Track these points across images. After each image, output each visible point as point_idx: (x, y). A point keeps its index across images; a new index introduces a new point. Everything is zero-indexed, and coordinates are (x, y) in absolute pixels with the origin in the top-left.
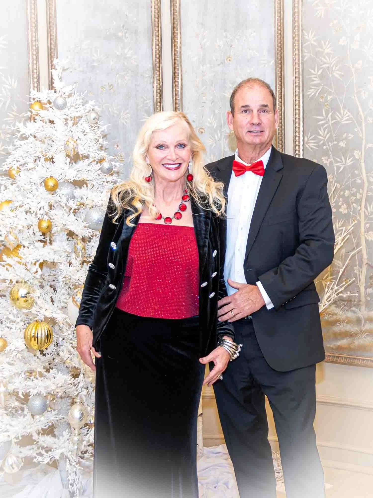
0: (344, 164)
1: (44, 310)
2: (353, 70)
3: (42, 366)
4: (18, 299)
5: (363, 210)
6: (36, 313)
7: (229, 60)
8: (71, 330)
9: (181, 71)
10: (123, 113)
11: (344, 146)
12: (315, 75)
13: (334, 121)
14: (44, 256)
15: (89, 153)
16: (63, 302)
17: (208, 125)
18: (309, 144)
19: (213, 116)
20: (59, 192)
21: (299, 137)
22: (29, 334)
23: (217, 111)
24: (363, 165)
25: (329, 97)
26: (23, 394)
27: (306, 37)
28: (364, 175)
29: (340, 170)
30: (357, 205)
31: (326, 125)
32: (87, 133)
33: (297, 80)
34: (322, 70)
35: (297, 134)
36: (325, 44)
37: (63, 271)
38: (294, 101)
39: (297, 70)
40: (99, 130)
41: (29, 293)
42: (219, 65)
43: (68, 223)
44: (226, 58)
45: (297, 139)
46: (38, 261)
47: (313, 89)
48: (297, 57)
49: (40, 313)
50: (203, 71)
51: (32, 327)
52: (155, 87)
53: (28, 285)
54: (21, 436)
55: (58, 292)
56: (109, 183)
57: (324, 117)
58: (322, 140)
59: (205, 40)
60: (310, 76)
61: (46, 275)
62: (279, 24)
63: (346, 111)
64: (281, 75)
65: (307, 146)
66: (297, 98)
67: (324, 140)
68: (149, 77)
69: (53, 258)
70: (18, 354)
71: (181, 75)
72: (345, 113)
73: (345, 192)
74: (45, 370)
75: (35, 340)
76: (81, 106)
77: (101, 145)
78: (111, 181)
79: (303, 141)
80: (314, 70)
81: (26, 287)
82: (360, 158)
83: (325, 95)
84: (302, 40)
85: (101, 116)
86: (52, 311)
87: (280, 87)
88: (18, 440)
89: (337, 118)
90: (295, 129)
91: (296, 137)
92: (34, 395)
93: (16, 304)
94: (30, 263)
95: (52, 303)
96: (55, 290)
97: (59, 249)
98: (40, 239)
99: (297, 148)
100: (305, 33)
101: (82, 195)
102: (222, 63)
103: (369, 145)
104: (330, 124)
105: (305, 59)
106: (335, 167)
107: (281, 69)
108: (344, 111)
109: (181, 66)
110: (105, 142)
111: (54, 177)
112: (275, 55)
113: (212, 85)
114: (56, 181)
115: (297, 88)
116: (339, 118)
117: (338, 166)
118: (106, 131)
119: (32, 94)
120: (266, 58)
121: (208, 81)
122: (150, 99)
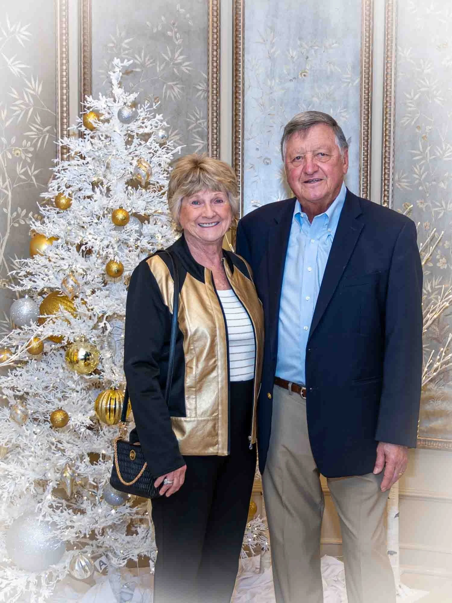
0: (444, 209)
4: (77, 362)
7: (305, 75)
9: (243, 84)
11: (445, 188)
12: (412, 99)
13: (434, 157)
17: (276, 154)
18: (400, 184)
20: (128, 228)
21: (389, 174)
25: (428, 128)
27: (400, 53)
29: (439, 217)
31: (423, 162)
33: (388, 104)
34: (419, 94)
35: (386, 171)
36: (424, 63)
38: (384, 130)
42: (291, 80)
44: (300, 72)
46: (105, 313)
47: (408, 117)
48: (389, 76)
50: (270, 87)
52: (210, 103)
53: (90, 344)
57: (421, 151)
58: (417, 179)
59: (274, 48)
60: (405, 101)
62: (367, 34)
63: (449, 145)
65: (399, 187)
66: (387, 127)
67: (420, 180)
68: (204, 90)
71: (243, 91)
72: (447, 147)
73: (445, 243)
79: (393, 179)
80: (410, 94)
81: (87, 346)
83: (423, 125)
84: (396, 57)
87: (366, 112)
89: (438, 153)
90: (383, 164)
91: (386, 174)
99: (386, 187)
100: (399, 48)
102: (294, 78)
104: (428, 160)
105: (399, 79)
106: (433, 213)
107: (368, 90)
108: (446, 146)
109: (243, 79)
110: (171, 169)
111: (123, 208)
112: (361, 73)
113: (281, 106)
114: (127, 213)
115: (388, 116)
116: (440, 154)
117: (437, 211)
118: (180, 153)
119: (87, 101)
120: (349, 76)
121: (276, 100)
122: (204, 118)
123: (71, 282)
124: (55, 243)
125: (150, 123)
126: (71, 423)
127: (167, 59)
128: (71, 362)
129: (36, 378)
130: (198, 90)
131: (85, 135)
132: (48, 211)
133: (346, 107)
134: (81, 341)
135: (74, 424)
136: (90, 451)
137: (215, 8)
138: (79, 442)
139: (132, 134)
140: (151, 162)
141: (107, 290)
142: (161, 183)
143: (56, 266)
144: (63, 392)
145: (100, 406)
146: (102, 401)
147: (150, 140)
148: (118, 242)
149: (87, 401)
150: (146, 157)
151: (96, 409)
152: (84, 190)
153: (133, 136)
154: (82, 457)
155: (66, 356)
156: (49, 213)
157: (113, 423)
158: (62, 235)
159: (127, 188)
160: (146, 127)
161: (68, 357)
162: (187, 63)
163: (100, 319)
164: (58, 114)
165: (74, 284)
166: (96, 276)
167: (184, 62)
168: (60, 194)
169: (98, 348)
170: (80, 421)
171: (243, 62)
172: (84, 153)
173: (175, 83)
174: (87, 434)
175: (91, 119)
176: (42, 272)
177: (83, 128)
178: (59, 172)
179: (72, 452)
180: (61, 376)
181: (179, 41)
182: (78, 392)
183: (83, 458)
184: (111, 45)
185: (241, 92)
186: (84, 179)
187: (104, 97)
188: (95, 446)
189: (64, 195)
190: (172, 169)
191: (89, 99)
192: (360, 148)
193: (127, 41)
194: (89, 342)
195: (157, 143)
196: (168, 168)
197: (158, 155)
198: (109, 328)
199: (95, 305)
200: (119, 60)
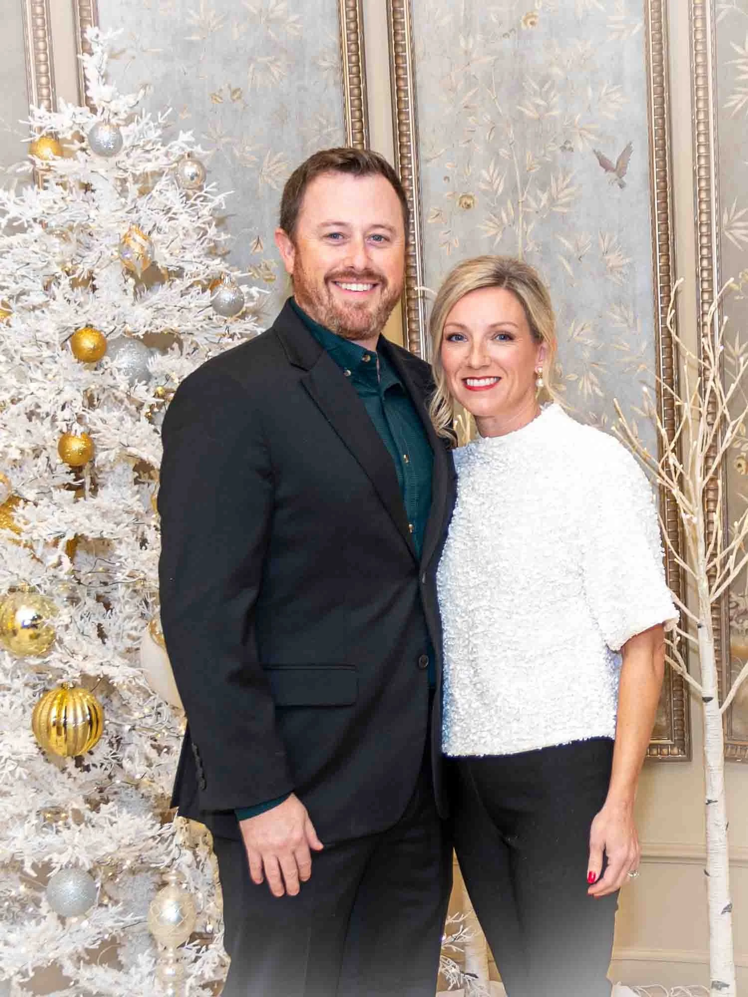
1: (81, 658)
3: (81, 797)
4: (15, 633)
6: (61, 665)
8: (151, 705)
9: (413, 51)
10: (269, 162)
12: (745, 58)
14: (77, 524)
15: (181, 264)
16: (129, 636)
17: (483, 186)
18: (732, 232)
19: (495, 165)
20: (110, 364)
21: (709, 214)
22: (44, 718)
23: (503, 152)
26: (34, 866)
32: (175, 214)
35: (704, 206)
37: (126, 560)
38: (695, 125)
39: (699, 47)
40: (205, 206)
41: (40, 617)
42: (506, 35)
43: (133, 440)
44: (523, 17)
45: (704, 218)
46: (63, 536)
47: (740, 93)
48: (699, 12)
49: (70, 666)
50: (466, 52)
51: (51, 700)
52: (348, 92)
53: (39, 597)
54: (34, 970)
55: (116, 613)
56: (236, 338)
60: (733, 61)
61: (83, 572)
65: (730, 237)
66: (701, 116)
68: (332, 69)
69: (101, 529)
70: (19, 770)
71: (413, 62)
74: (88, 806)
75: (59, 733)
76: (159, 146)
77: (212, 244)
78: (240, 334)
79: (719, 223)
80: (744, 47)
81: (35, 602)
85: (210, 172)
86: (102, 661)
87: (659, 89)
88: (26, 980)
90: (697, 194)
91: (700, 213)
92: (61, 869)
93: (9, 644)
94: (42, 543)
95: (100, 640)
96: (107, 606)
97: (114, 506)
98: (66, 483)
99: (705, 240)
101: (168, 372)
102: (512, 30)
109: (411, 40)
110: (223, 237)
111: (97, 327)
112: (646, 7)
113: (490, 87)
114: (107, 335)
115: (701, 93)
118: (224, 207)
120: (623, 17)
121: (478, 76)
122: (335, 124)
128: (4, 633)
130: (322, 69)
133: (618, 80)
134: (24, 591)
151: (34, 726)
152: (28, 293)
153: (126, 179)
160: (156, 159)
162: (293, 17)
163: (54, 547)
167: (287, 15)
173: (273, 58)
185: (408, 65)
192: (651, 164)
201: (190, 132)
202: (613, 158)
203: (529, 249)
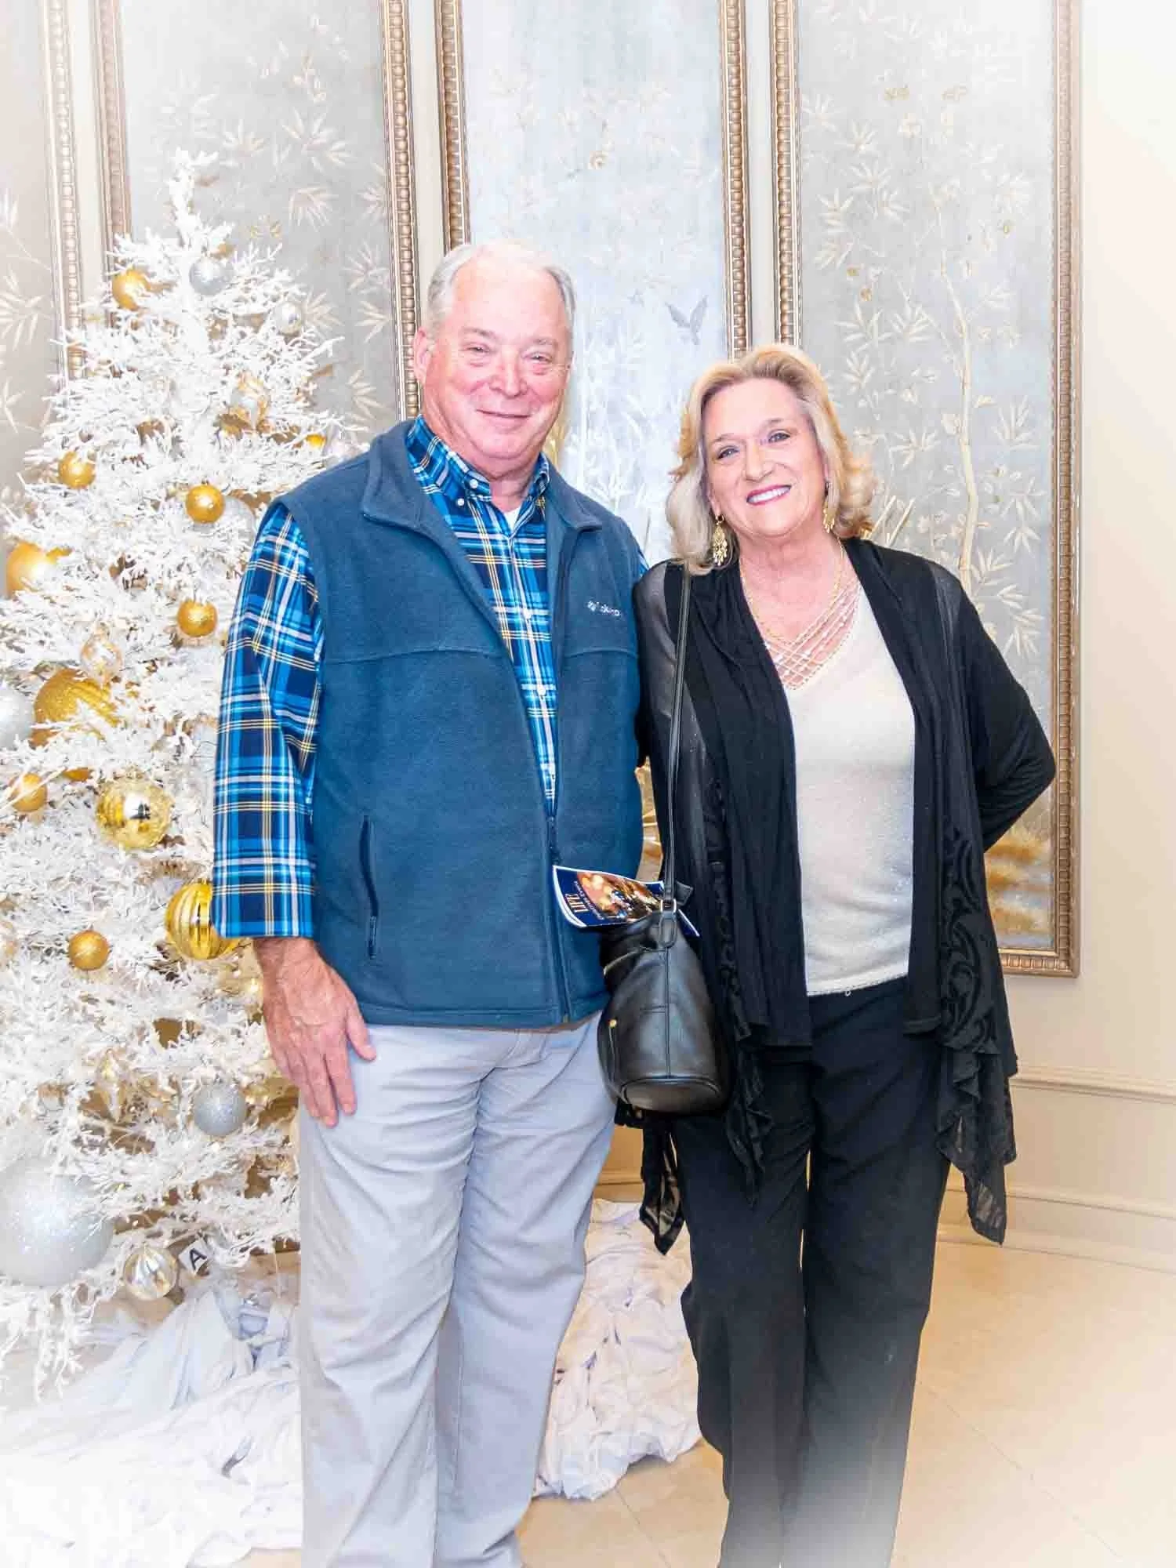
0: (915, 449)
2: (938, 201)
4: (123, 824)
5: (968, 567)
7: (600, 164)
9: (467, 188)
10: (311, 302)
11: (915, 401)
12: (835, 210)
13: (887, 334)
20: (222, 525)
24: (966, 451)
25: (873, 271)
27: (808, 111)
28: (970, 475)
29: (904, 465)
30: (950, 553)
31: (866, 346)
33: (785, 222)
34: (852, 198)
36: (859, 131)
38: (778, 279)
39: (784, 198)
40: (305, 354)
42: (570, 176)
44: (591, 156)
47: (827, 248)
48: (783, 161)
50: (526, 191)
52: (396, 231)
53: (150, 783)
57: (858, 323)
58: (853, 384)
59: (531, 105)
60: (821, 215)
62: (734, 70)
63: (919, 308)
64: (742, 209)
66: (785, 271)
67: (860, 386)
68: (380, 203)
71: (467, 201)
72: (916, 315)
73: (917, 523)
80: (832, 200)
81: (144, 789)
82: (959, 431)
83: (863, 265)
84: (797, 118)
87: (738, 241)
89: (897, 327)
93: (120, 837)
100: (804, 99)
102: (578, 171)
103: (982, 400)
104: (876, 342)
105: (806, 167)
106: (890, 456)
107: (740, 191)
108: (914, 309)
109: (466, 175)
110: (312, 387)
111: (212, 483)
112: (724, 153)
114: (219, 493)
115: (785, 246)
116: (901, 327)
117: (898, 452)
118: (330, 356)
119: (119, 247)
120: (698, 162)
121: (540, 219)
122: (382, 264)
123: (102, 650)
124: (62, 561)
125: (261, 289)
126: (113, 960)
127: (297, 137)
128: (108, 824)
129: (33, 861)
130: (367, 203)
131: (119, 319)
132: (45, 491)
133: (692, 229)
134: (130, 778)
135: (120, 961)
136: (157, 1018)
137: (397, 21)
138: (133, 999)
139: (223, 317)
140: (267, 378)
141: (183, 661)
142: (293, 420)
143: (66, 615)
144: (94, 889)
145: (177, 919)
146: (182, 908)
147: (264, 329)
148: (203, 555)
149: (147, 907)
150: (256, 365)
151: (169, 926)
152: (120, 445)
153: (226, 321)
154: (141, 1031)
155: (98, 811)
156: (44, 497)
157: (207, 955)
158: (77, 543)
159: (217, 433)
160: (254, 300)
161: (103, 812)
162: (339, 145)
163: (170, 729)
164: (57, 268)
165: (109, 656)
166: (156, 634)
167: (332, 142)
168: (70, 456)
169: (168, 791)
170: (135, 953)
171: (464, 138)
172: (118, 363)
173: (315, 189)
174: (151, 982)
175: (131, 288)
176: (36, 628)
177: (113, 306)
178: (64, 404)
179: (121, 1022)
180: (88, 853)
181: (319, 95)
182: (126, 888)
183: (145, 1033)
184: (169, 110)
185: (461, 203)
186: (120, 422)
187: (157, 237)
188: (168, 1007)
189: (78, 457)
190: (315, 386)
191: (125, 242)
192: (728, 319)
193: (204, 100)
194: (147, 780)
195: (279, 333)
196: (307, 385)
197: (282, 362)
198: (190, 748)
199: (157, 699)
200: (185, 153)
201: (286, 271)
202: (687, 313)
203: (592, 408)
